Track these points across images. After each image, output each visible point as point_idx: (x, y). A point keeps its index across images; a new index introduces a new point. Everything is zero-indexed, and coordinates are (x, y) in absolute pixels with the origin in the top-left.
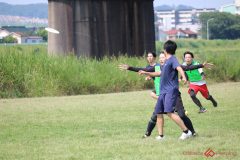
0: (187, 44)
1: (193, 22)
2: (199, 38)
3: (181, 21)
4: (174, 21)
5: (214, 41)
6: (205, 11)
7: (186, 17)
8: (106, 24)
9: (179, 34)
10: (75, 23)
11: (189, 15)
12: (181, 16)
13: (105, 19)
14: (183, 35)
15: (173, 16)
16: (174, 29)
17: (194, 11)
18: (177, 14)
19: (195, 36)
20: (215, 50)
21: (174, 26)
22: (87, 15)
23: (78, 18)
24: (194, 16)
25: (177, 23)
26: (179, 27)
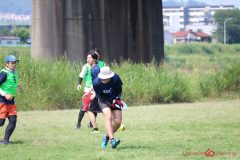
0: (198, 48)
1: (206, 22)
2: (214, 42)
3: (192, 20)
4: (182, 20)
5: (233, 46)
6: (221, 8)
7: (197, 16)
8: (103, 22)
9: (189, 36)
10: (65, 21)
11: (202, 14)
12: (191, 14)
13: (103, 17)
14: (194, 37)
15: (182, 14)
16: (182, 30)
17: (207, 9)
18: (186, 11)
19: (209, 39)
20: (233, 57)
21: (182, 26)
22: (80, 11)
23: (69, 14)
24: (207, 14)
25: (187, 22)
26: (188, 27)
